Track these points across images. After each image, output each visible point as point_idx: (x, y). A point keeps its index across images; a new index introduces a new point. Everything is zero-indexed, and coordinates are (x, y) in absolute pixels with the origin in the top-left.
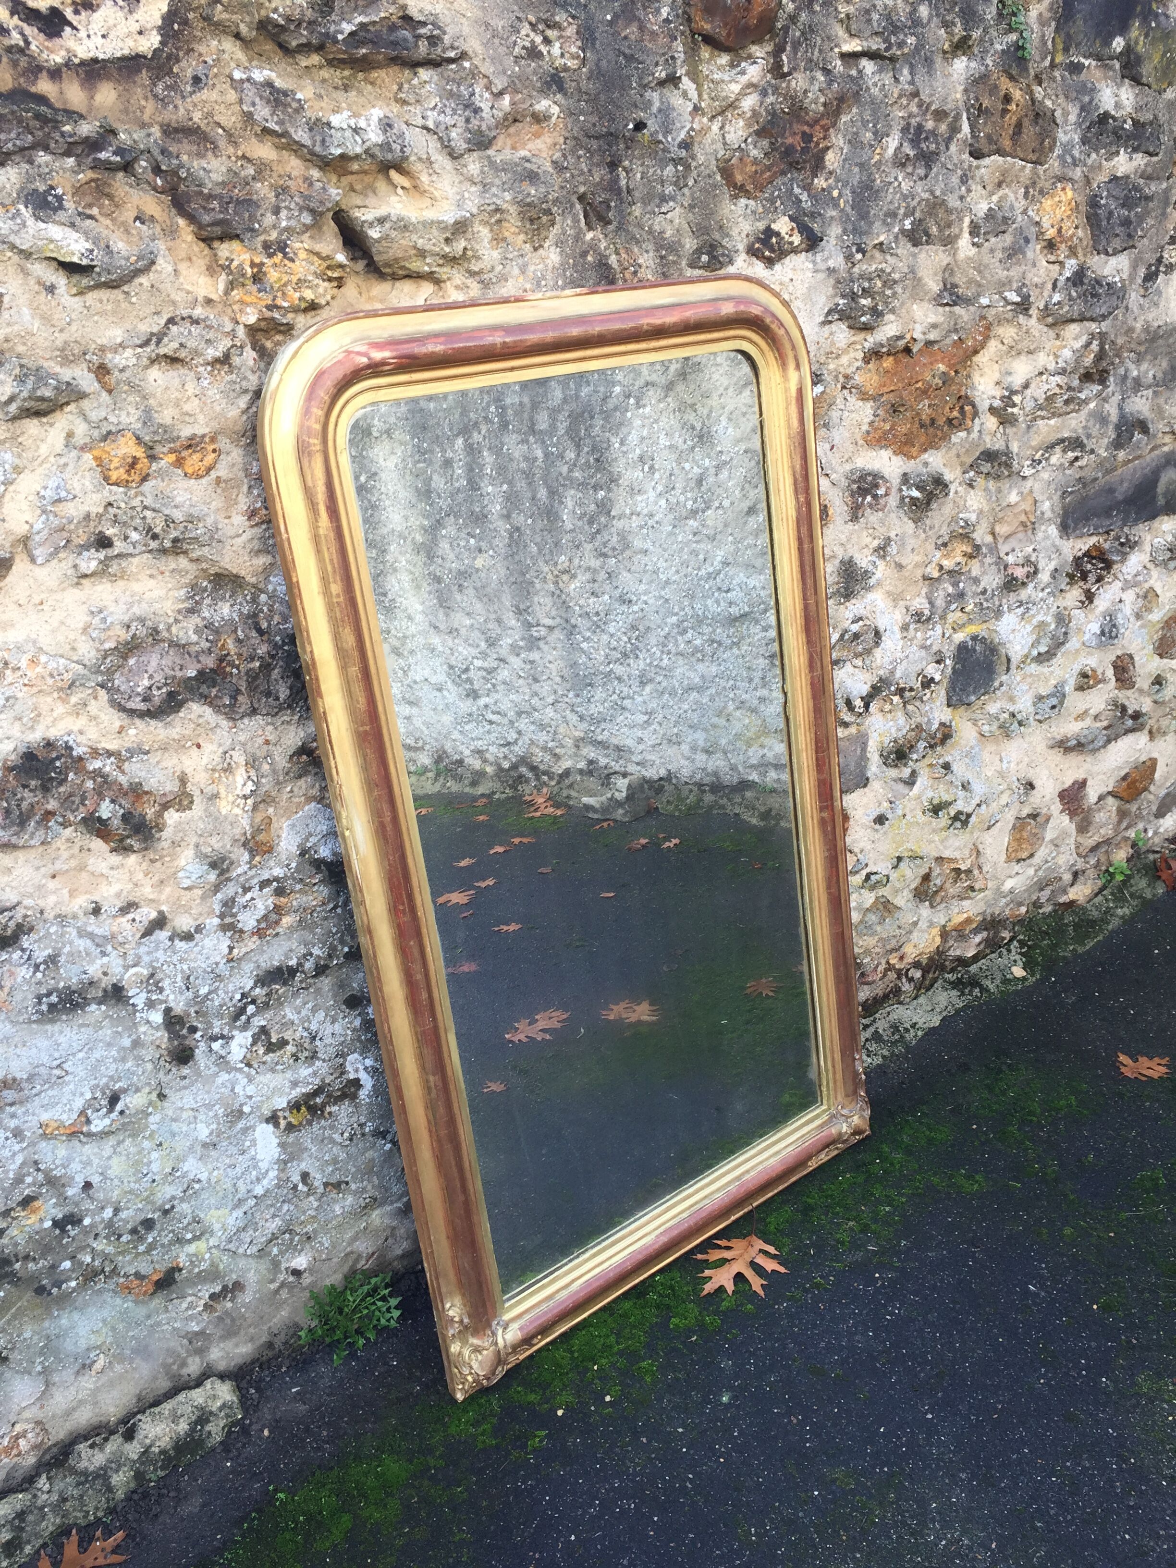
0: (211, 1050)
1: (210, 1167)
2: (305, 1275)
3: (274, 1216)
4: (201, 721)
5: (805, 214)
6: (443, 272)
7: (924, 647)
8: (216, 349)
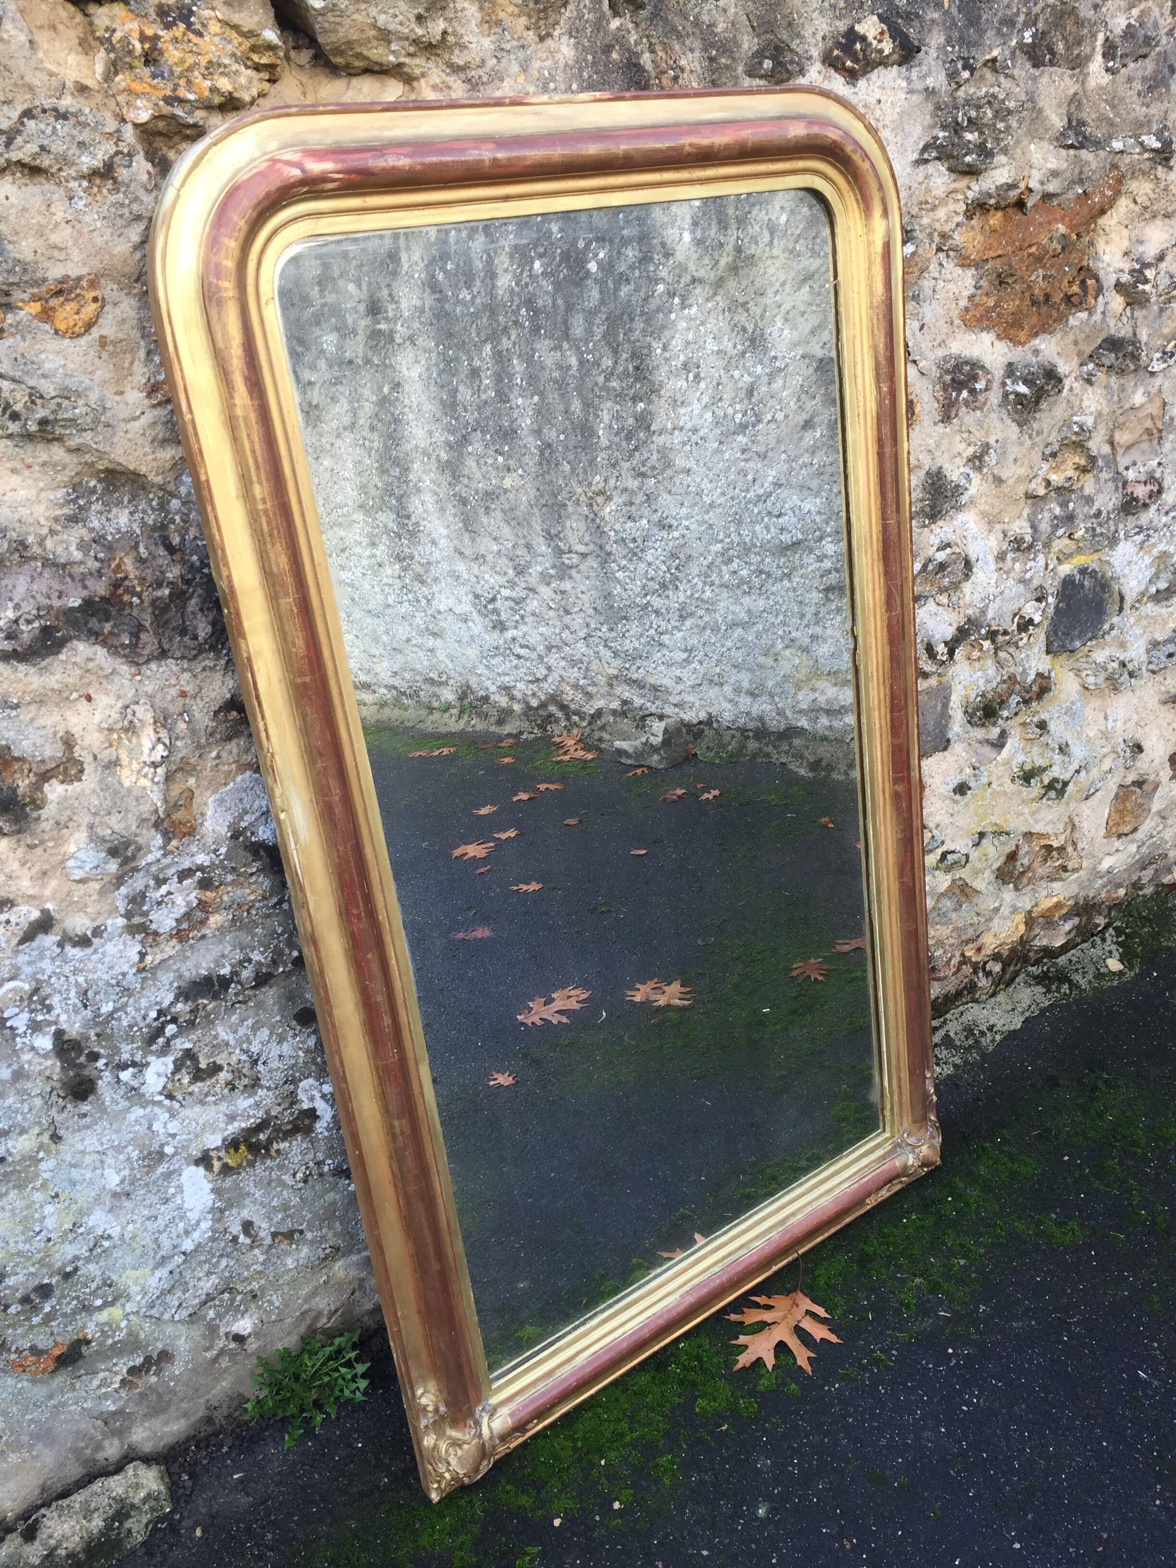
0: (119, 1081)
1: (123, 1220)
2: (251, 1340)
3: (209, 1273)
4: (91, 665)
5: (898, 15)
6: (416, 65)
7: (1022, 581)
8: (94, 156)
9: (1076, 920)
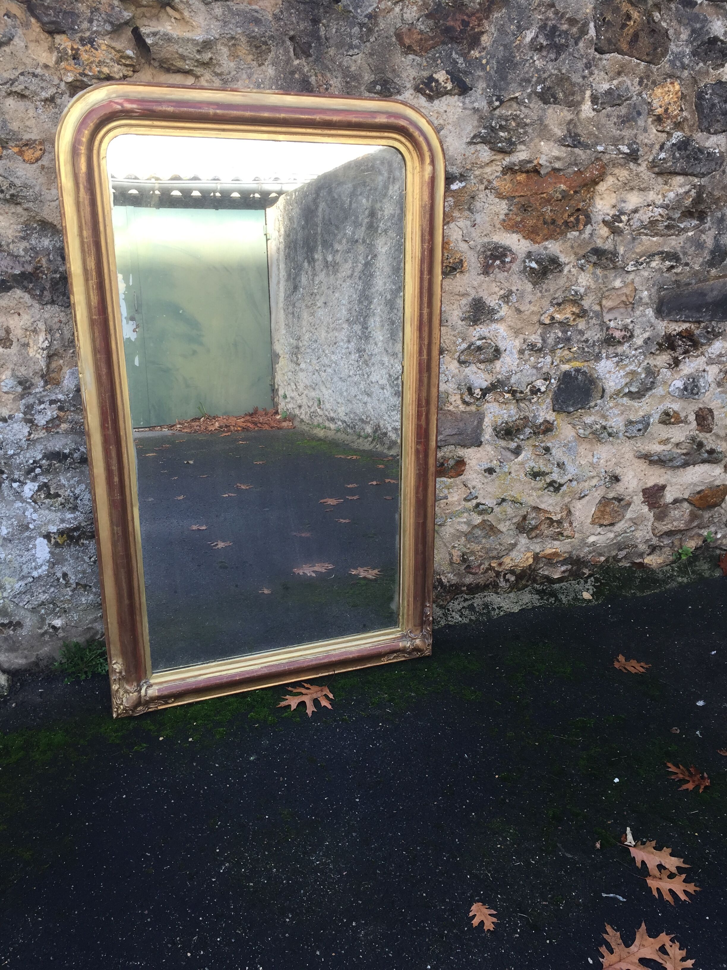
0: (12, 487)
1: (7, 552)
2: (60, 631)
3: (44, 592)
4: (21, 300)
6: (199, 71)
7: (535, 367)
8: (47, 93)
9: (569, 567)
